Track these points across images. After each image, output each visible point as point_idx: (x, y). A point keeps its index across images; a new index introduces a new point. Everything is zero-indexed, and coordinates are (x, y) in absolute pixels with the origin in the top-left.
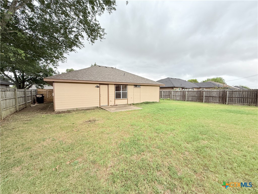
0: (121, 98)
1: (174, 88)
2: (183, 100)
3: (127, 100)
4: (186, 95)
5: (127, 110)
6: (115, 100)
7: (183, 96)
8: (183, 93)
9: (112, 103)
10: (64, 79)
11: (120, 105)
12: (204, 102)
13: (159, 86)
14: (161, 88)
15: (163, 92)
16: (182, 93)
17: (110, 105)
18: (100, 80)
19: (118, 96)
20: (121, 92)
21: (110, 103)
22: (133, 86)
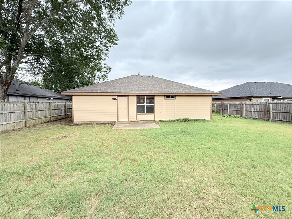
0: (145, 113)
1: (252, 99)
3: (154, 115)
4: (271, 111)
6: (137, 114)
7: (265, 112)
8: (266, 106)
9: (132, 118)
13: (211, 96)
16: (263, 106)
17: (130, 120)
19: (140, 109)
20: (145, 104)
21: (130, 118)
22: (163, 97)
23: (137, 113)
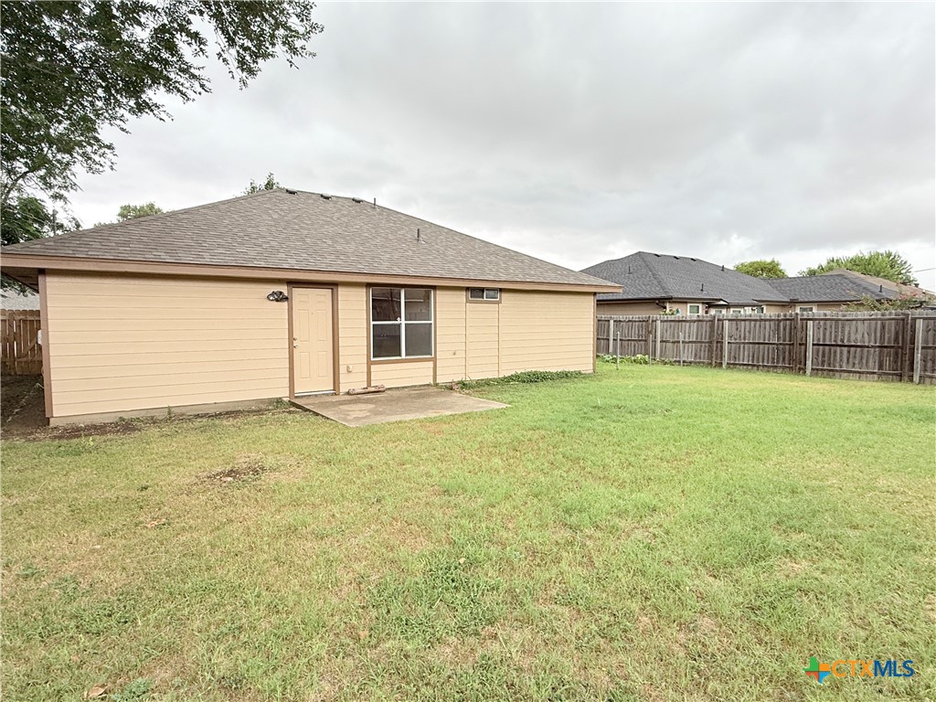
0: (400, 355)
1: (668, 305)
2: (711, 364)
3: (431, 364)
4: (726, 339)
5: (431, 414)
6: (369, 364)
7: (711, 342)
8: (712, 327)
9: (353, 381)
10: (100, 254)
11: (398, 388)
12: (809, 371)
13: (595, 294)
14: (601, 304)
15: (612, 322)
16: (706, 327)
17: (343, 389)
18: (292, 263)
19: (384, 344)
20: (402, 322)
21: (343, 379)
22: (462, 296)
23: (372, 359)
